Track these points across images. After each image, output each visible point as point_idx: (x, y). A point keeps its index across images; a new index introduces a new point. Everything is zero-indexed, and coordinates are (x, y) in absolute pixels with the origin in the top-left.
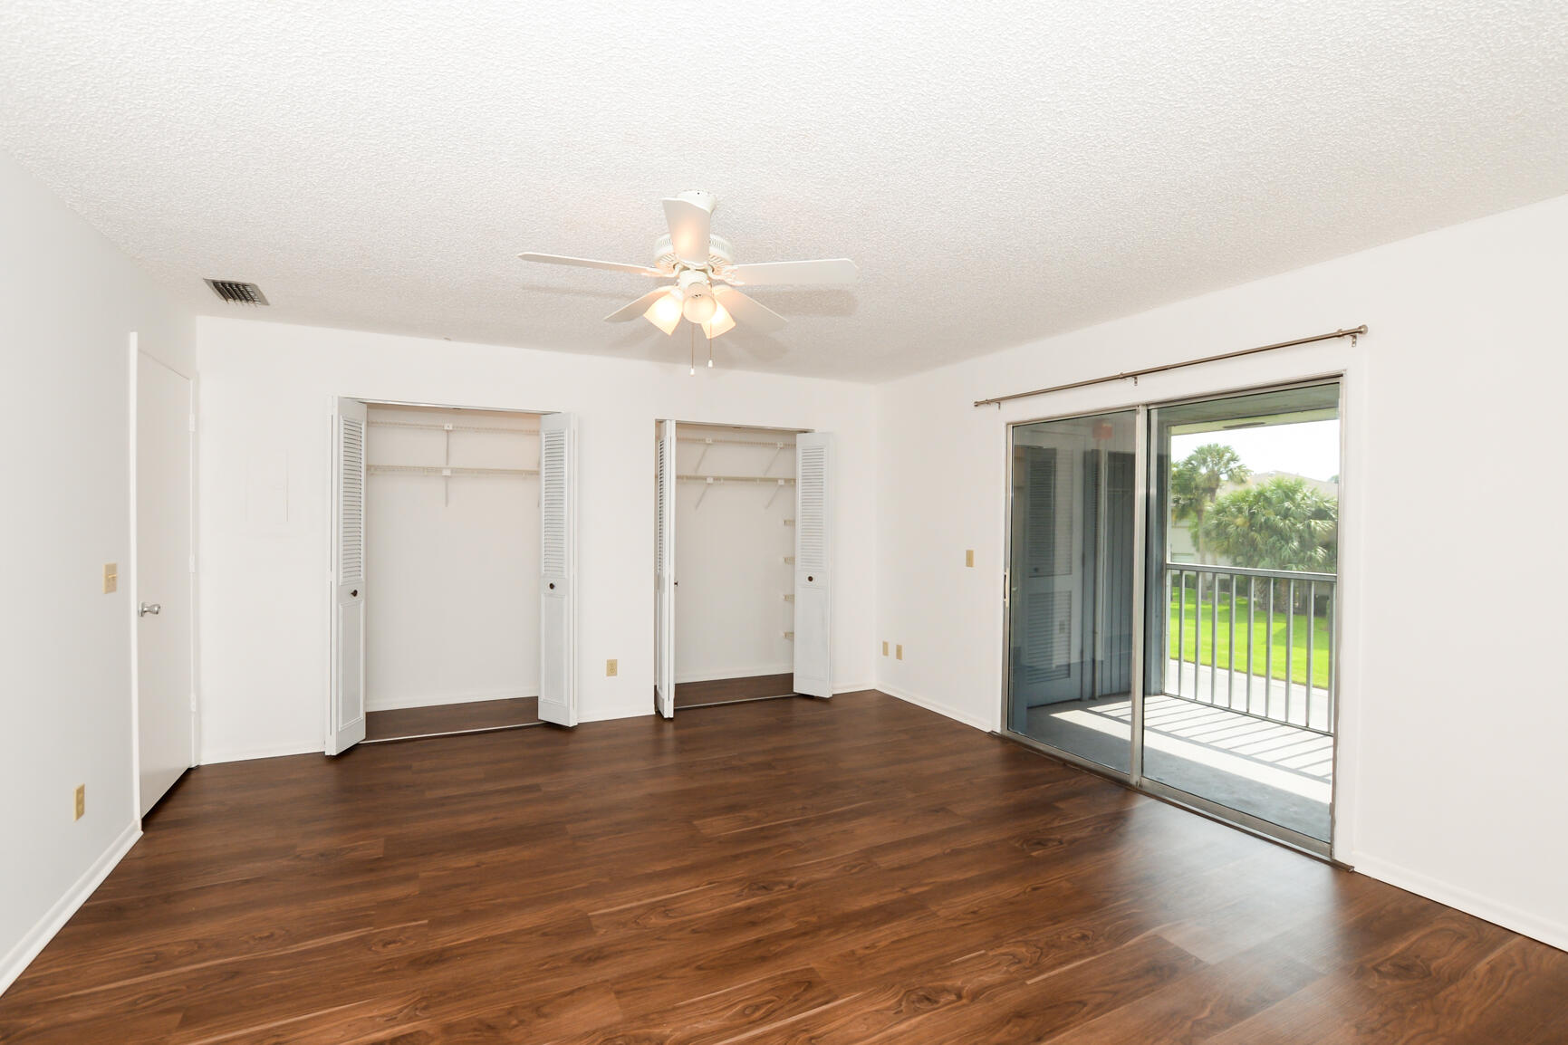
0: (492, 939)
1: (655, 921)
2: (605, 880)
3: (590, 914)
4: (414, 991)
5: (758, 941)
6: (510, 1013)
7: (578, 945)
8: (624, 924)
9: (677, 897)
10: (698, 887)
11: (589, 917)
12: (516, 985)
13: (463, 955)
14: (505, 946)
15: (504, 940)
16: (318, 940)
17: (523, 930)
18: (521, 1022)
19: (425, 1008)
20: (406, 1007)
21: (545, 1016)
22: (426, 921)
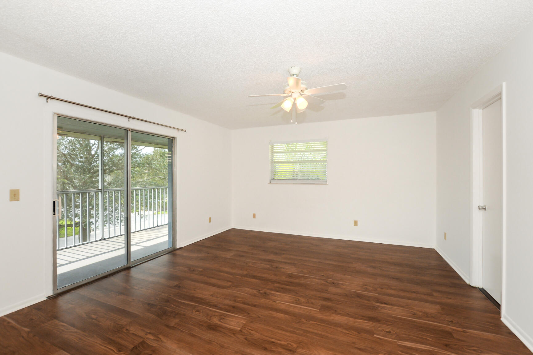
0: (353, 317)
1: (303, 300)
2: (303, 320)
3: (318, 310)
4: (378, 312)
5: (287, 285)
6: (353, 297)
7: (329, 304)
8: (312, 303)
9: (289, 303)
10: (280, 303)
11: (319, 310)
12: (350, 302)
13: (363, 316)
14: (349, 313)
15: (348, 315)
16: (420, 347)
17: (342, 316)
18: (351, 295)
19: (374, 307)
20: (379, 309)
21: (345, 294)
22: (375, 336)
